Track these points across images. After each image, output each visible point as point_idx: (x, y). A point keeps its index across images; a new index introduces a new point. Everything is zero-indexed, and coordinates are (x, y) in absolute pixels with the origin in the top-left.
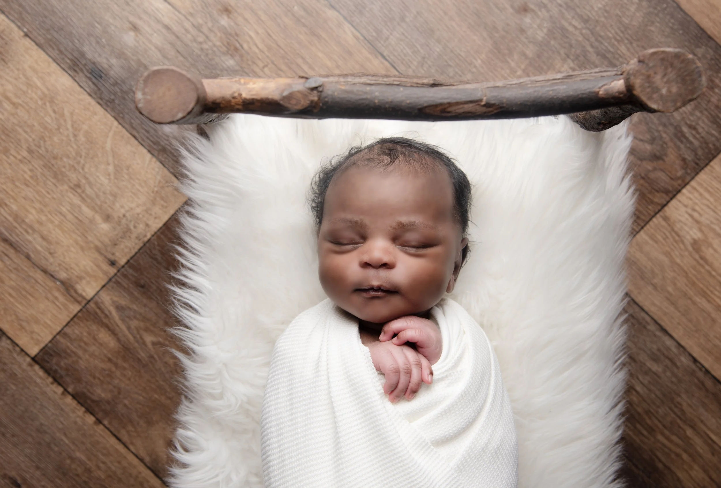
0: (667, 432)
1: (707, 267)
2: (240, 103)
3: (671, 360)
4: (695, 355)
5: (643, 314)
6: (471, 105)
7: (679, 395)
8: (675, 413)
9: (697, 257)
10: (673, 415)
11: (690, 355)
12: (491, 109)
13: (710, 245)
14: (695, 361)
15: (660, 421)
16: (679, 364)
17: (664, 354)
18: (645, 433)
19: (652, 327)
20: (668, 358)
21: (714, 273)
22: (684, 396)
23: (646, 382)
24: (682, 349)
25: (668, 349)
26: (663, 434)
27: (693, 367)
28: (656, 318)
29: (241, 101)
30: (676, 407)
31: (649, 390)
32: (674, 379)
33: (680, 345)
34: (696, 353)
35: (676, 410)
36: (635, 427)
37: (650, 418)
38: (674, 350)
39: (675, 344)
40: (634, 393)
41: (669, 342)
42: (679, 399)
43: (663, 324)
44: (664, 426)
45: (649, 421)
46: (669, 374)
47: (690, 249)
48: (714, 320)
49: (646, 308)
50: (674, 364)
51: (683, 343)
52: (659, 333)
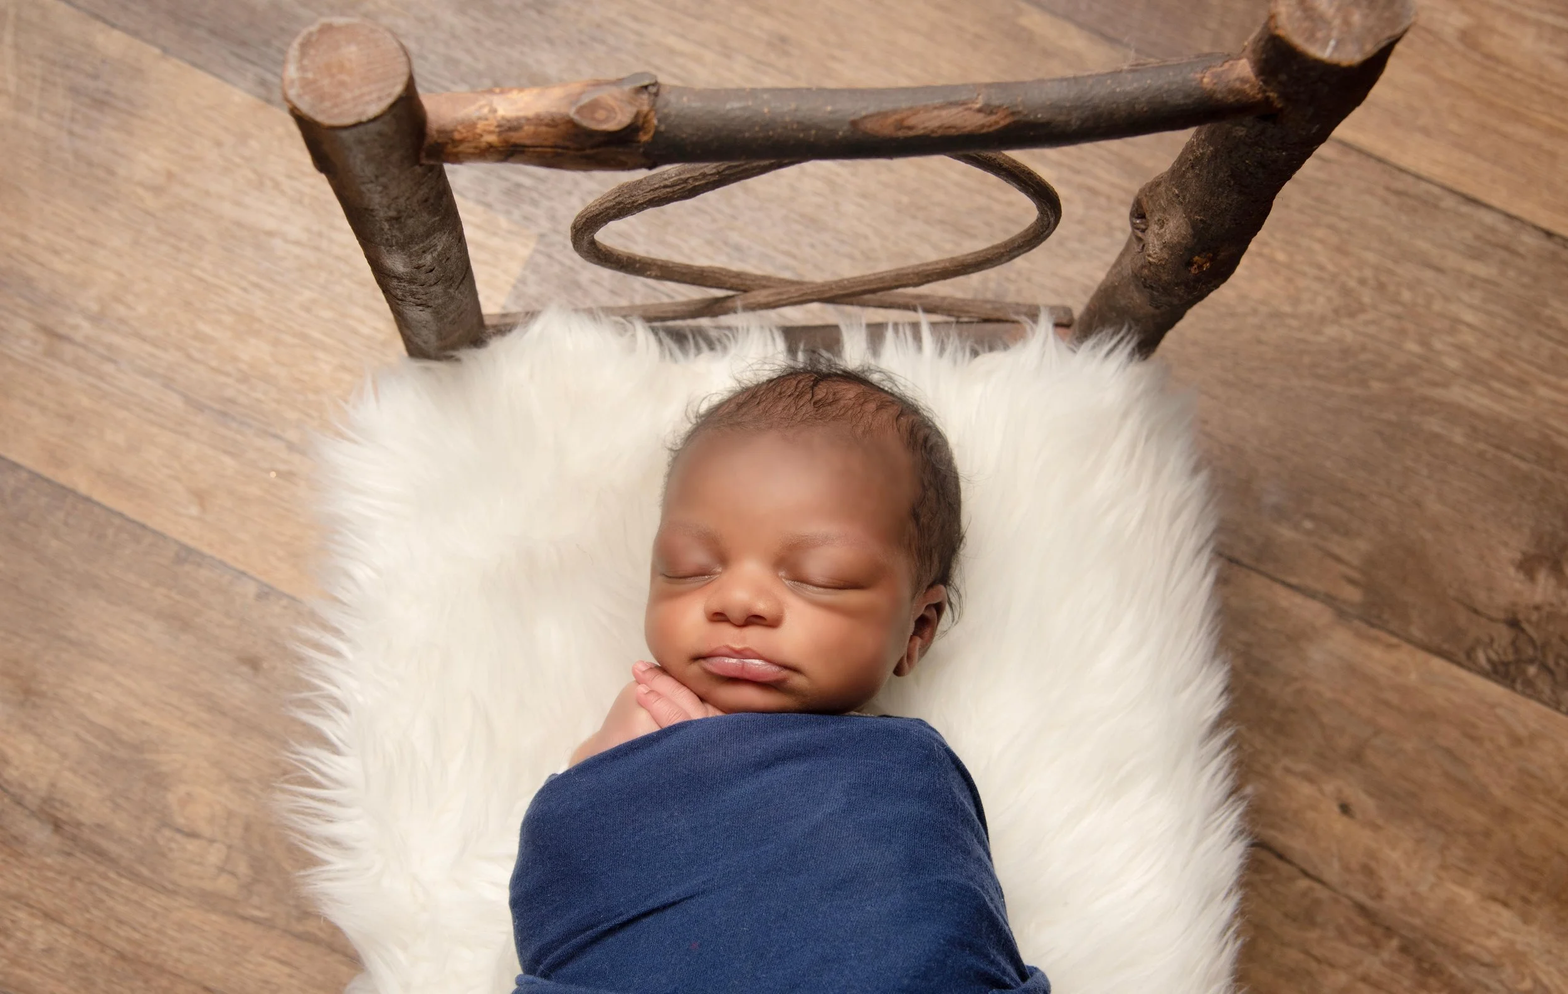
0: (1552, 379)
1: (1503, 69)
2: (492, 128)
3: (1506, 248)
4: (1546, 225)
5: (1424, 186)
6: (954, 111)
7: (1545, 305)
8: (1550, 338)
9: (1477, 57)
10: (1551, 344)
11: (1536, 228)
12: (993, 118)
13: (1492, 30)
14: (1549, 234)
15: (1530, 363)
16: (1522, 250)
17: (1489, 243)
18: (1511, 391)
19: (1449, 202)
20: (1497, 246)
21: (1518, 75)
22: (1555, 303)
23: (1476, 302)
24: (1517, 223)
25: (1493, 230)
26: (1546, 384)
27: (1549, 245)
28: (1449, 183)
29: (495, 123)
30: (1549, 326)
31: (1489, 313)
32: (1526, 280)
33: (1510, 217)
34: (1545, 220)
35: (1551, 332)
36: (1490, 389)
37: (1511, 363)
38: (1504, 227)
39: (1501, 217)
40: (1464, 328)
41: (1488, 218)
42: (1548, 312)
43: (1465, 190)
44: (1542, 368)
45: (1509, 369)
46: (1512, 273)
47: (1460, 47)
48: (1553, 155)
49: (1424, 173)
50: (1514, 252)
51: (1514, 211)
52: (1465, 209)
